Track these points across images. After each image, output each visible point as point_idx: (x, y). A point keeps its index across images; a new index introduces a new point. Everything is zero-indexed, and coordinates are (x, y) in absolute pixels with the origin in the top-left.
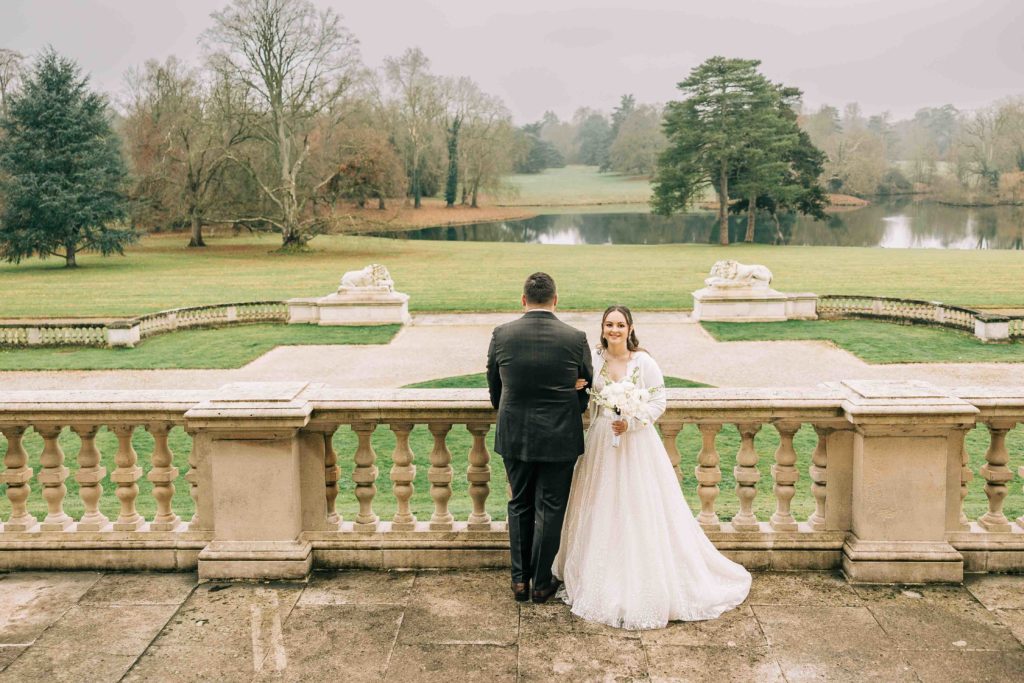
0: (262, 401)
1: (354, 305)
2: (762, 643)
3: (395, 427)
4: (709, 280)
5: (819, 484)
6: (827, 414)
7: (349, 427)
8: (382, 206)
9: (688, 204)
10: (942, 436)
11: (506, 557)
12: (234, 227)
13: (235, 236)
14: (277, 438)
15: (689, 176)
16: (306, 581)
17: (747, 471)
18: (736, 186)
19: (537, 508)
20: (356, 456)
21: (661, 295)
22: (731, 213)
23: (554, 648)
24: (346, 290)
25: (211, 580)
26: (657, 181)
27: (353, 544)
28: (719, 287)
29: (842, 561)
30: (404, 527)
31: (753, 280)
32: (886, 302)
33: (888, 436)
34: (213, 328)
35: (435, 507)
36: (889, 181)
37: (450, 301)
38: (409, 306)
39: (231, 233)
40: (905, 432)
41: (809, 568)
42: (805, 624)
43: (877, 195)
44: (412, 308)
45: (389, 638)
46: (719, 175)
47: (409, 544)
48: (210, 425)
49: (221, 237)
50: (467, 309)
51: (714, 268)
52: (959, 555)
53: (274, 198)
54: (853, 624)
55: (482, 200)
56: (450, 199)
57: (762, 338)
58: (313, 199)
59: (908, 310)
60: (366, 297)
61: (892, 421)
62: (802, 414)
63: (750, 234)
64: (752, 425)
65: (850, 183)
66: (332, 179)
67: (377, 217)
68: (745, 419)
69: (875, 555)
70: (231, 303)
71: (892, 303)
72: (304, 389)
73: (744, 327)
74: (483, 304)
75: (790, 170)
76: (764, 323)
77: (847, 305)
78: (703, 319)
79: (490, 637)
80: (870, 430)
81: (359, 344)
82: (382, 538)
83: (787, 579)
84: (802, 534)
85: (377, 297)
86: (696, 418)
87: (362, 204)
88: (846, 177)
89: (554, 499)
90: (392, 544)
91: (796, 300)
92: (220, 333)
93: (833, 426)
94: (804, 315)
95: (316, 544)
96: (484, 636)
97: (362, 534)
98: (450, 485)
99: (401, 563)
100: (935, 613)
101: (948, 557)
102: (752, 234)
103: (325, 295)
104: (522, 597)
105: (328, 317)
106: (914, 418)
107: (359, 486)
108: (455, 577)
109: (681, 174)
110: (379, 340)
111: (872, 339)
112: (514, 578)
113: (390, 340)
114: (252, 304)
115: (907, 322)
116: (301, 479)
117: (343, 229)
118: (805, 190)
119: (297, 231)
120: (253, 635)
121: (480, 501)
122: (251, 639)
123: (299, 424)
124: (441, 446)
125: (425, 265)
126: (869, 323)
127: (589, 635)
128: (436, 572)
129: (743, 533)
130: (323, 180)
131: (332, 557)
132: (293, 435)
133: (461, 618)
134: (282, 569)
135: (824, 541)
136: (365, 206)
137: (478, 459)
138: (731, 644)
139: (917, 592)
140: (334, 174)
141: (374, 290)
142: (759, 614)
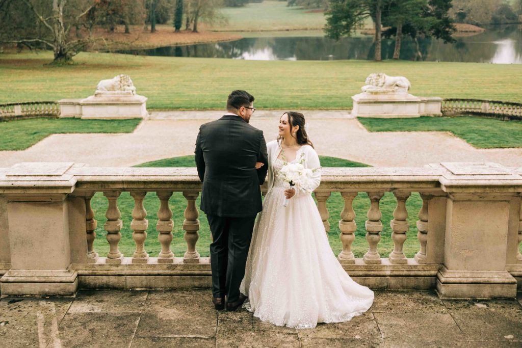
0: (42, 176)
1: (107, 104)
2: (379, 337)
3: (134, 194)
4: (364, 88)
5: (423, 233)
6: (429, 186)
7: (102, 193)
8: (127, 31)
9: (352, 31)
10: (506, 201)
11: (209, 281)
12: (18, 46)
13: (19, 52)
14: (53, 201)
15: (353, 10)
16: (74, 296)
17: (374, 224)
18: (388, 18)
19: (229, 249)
20: (107, 213)
21: (330, 98)
22: (383, 37)
23: (240, 340)
24: (100, 94)
25: (10, 295)
26: (329, 13)
27: (105, 272)
28: (372, 93)
29: (436, 284)
30: (140, 260)
31: (397, 88)
32: (492, 104)
33: (470, 200)
34: (4, 121)
35: (162, 247)
36: (501, 14)
37: (177, 101)
38: (147, 105)
39: (16, 50)
40: (481, 198)
41: (414, 288)
42: (408, 324)
43: (491, 24)
44: (150, 106)
45: (130, 333)
46: (375, 9)
47: (144, 272)
48: (6, 192)
49: (8, 53)
50: (189, 108)
51: (368, 79)
52: (514, 280)
53: (47, 25)
54: (439, 324)
55: (200, 27)
56: (178, 26)
57: (401, 129)
58: (76, 25)
59: (507, 110)
60: (116, 98)
61: (472, 191)
62: (412, 185)
63: (397, 53)
64: (378, 193)
65: (472, 15)
66: (90, 11)
67: (123, 39)
68: (373, 189)
69: (458, 280)
70: (17, 102)
71: (496, 104)
72: (71, 167)
73: (390, 122)
74: (201, 104)
75: (428, 5)
76: (403, 119)
77: (464, 106)
78: (359, 115)
79: (197, 333)
80: (457, 197)
81: (110, 133)
82: (126, 268)
83: (399, 295)
84: (410, 266)
85: (124, 99)
86: (340, 188)
87: (112, 29)
88: (469, 11)
89: (240, 242)
90: (132, 272)
91: (427, 102)
92: (10, 125)
93: (433, 194)
94: (432, 113)
95: (80, 272)
96: (193, 332)
97: (112, 265)
98: (172, 233)
99: (139, 285)
100: (495, 317)
101: (507, 281)
102: (398, 53)
103: (86, 97)
104: (219, 307)
105: (88, 113)
106: (487, 189)
107: (109, 233)
108: (175, 294)
109: (348, 8)
110: (125, 130)
111: (480, 130)
112: (214, 295)
113: (133, 130)
114: (33, 103)
115: (506, 119)
116: (69, 229)
117: (98, 47)
118: (438, 21)
119: (64, 49)
120: (39, 331)
121: (192, 244)
122: (37, 334)
123: (67, 191)
124: (165, 207)
125: (159, 75)
126: (479, 119)
127: (264, 331)
128: (162, 291)
129: (370, 265)
130: (83, 11)
131: (91, 280)
132: (64, 199)
133: (178, 321)
134: (58, 289)
135: (424, 271)
136: (115, 31)
137: (190, 216)
138: (357, 337)
139: (484, 304)
140: (91, 7)
141: (121, 94)
142: (378, 318)
